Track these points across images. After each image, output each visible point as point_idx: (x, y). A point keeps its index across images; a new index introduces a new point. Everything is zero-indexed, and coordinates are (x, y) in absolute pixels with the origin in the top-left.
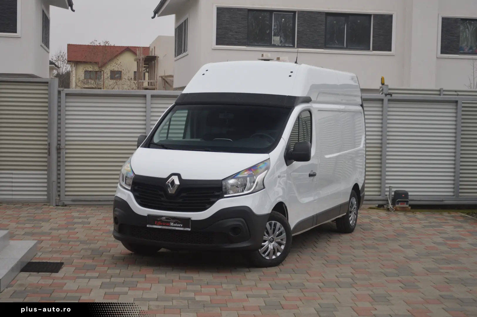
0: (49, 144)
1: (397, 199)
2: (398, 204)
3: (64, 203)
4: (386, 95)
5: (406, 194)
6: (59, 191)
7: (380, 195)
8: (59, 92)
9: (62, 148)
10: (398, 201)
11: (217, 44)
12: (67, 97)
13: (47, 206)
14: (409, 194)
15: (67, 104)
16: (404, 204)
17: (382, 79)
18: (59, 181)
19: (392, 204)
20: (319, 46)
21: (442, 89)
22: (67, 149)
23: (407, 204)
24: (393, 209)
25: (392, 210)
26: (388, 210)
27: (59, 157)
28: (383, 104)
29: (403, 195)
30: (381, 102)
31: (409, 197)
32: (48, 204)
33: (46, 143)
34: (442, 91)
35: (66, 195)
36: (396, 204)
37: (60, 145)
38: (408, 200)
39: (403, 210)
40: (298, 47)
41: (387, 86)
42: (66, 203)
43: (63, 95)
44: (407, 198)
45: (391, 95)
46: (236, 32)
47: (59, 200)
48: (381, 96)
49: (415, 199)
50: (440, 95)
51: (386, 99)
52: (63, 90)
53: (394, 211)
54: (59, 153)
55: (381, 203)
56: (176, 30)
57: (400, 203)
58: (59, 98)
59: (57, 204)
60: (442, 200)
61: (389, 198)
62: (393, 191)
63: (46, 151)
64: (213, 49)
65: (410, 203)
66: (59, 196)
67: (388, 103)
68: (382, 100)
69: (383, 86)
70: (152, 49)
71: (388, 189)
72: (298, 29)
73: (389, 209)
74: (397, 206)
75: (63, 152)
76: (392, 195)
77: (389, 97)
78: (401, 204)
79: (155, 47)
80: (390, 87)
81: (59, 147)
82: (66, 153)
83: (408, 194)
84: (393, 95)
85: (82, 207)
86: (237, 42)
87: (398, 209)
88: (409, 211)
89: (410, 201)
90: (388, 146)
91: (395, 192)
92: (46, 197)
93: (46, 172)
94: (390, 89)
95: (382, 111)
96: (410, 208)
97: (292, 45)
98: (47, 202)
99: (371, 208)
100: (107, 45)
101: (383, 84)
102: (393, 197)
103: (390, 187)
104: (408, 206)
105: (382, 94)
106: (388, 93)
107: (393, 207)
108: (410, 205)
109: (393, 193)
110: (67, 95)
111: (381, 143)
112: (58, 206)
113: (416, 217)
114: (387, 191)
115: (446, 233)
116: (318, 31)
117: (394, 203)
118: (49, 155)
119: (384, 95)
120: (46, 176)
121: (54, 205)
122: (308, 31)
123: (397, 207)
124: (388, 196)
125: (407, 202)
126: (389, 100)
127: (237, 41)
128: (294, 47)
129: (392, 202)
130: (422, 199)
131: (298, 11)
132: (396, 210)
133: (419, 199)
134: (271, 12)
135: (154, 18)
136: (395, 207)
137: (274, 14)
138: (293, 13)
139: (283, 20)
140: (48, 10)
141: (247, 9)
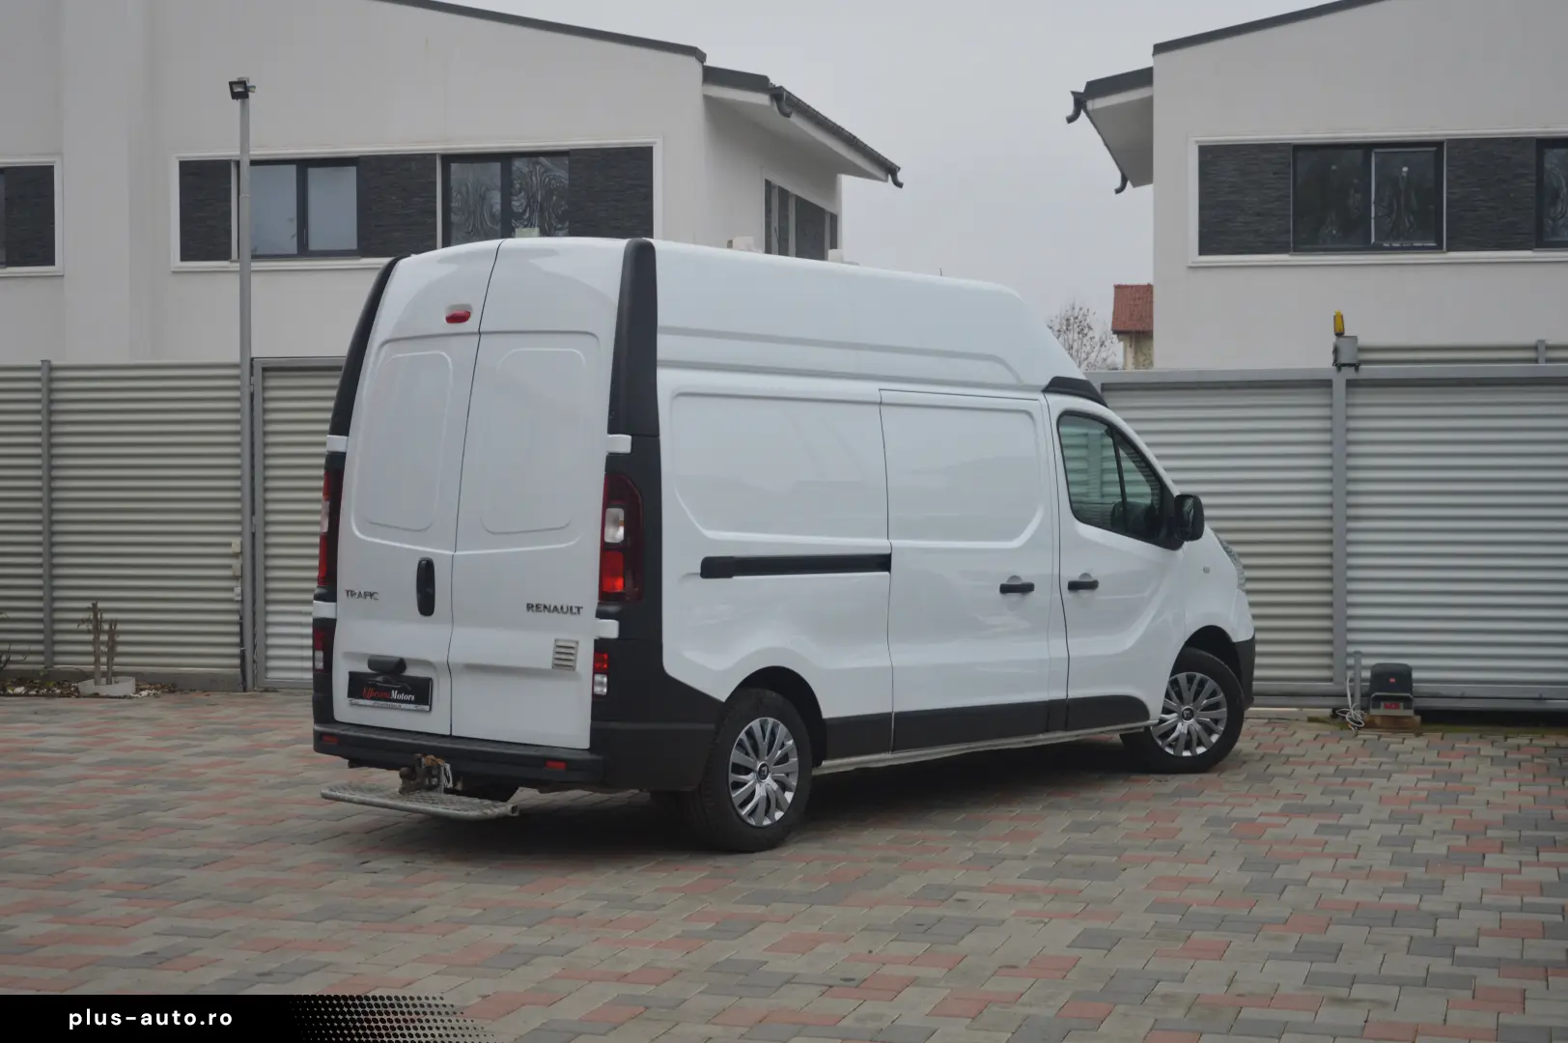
1: (1375, 693)
2: (1375, 707)
5: (1403, 676)
7: (1331, 680)
10: (1377, 697)
11: (1202, 252)
14: (1415, 675)
16: (1397, 707)
17: (1339, 319)
20: (1521, 241)
21: (1544, 341)
23: (1407, 707)
24: (1360, 723)
25: (1354, 727)
26: (1344, 725)
28: (1331, 394)
29: (1392, 680)
30: (1325, 390)
31: (1414, 685)
34: (1541, 348)
36: (1371, 705)
38: (1408, 695)
39: (1397, 725)
40: (1449, 249)
41: (1354, 338)
44: (1410, 690)
45: (1356, 366)
46: (1258, 215)
49: (1444, 692)
50: (1535, 361)
51: (1340, 380)
53: (1359, 728)
55: (1333, 702)
57: (1382, 704)
60: (1536, 696)
61: (1353, 689)
62: (1365, 668)
64: (1191, 267)
65: (1419, 703)
67: (1347, 393)
68: (1326, 384)
69: (1342, 341)
71: (1351, 661)
72: (1448, 193)
73: (1347, 721)
74: (1373, 712)
76: (1363, 680)
77: (1349, 373)
78: (1386, 707)
80: (1364, 340)
83: (1410, 675)
84: (1362, 367)
86: (1261, 244)
87: (1378, 721)
88: (1412, 730)
89: (1416, 697)
90: (1353, 525)
91: (1373, 668)
94: (1362, 350)
95: (1331, 418)
96: (1418, 718)
97: (1431, 244)
99: (1311, 720)
101: (1339, 334)
102: (1368, 683)
103: (1358, 653)
104: (1410, 713)
106: (1350, 362)
107: (1362, 715)
108: (1417, 711)
109: (1367, 674)
111: (1330, 518)
114: (1349, 667)
116: (1512, 195)
117: (1365, 708)
119: (1336, 367)
122: (1481, 197)
123: (1373, 717)
124: (1348, 684)
125: (1407, 700)
126: (1351, 384)
127: (1262, 239)
128: (1439, 248)
129: (1361, 700)
130: (1468, 693)
131: (1449, 141)
132: (1370, 725)
133: (1458, 694)
134: (1367, 148)
135: (1122, 194)
136: (1367, 718)
137: (1376, 153)
138: (1435, 149)
139: (1405, 169)
140: (831, 188)
141: (1289, 144)
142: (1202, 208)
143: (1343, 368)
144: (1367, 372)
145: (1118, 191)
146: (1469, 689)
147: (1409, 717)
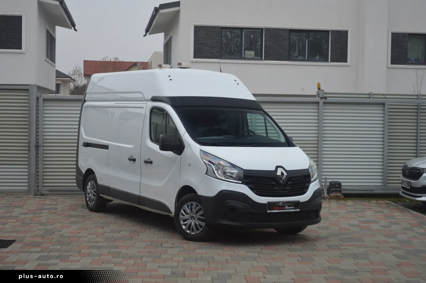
0: (29, 143)
1: (332, 189)
2: (332, 193)
3: (41, 193)
4: (321, 98)
5: (339, 184)
6: (38, 183)
8: (38, 98)
9: (40, 146)
10: (333, 190)
11: (195, 57)
12: (44, 102)
13: (27, 196)
14: (342, 184)
15: (45, 108)
16: (338, 193)
17: (319, 85)
18: (37, 174)
19: (327, 193)
20: (284, 58)
21: (372, 93)
22: (44, 146)
23: (340, 193)
24: (328, 198)
27: (37, 154)
28: (318, 106)
29: (337, 186)
30: (317, 105)
31: (342, 187)
32: (29, 194)
33: (27, 141)
34: (371, 95)
35: (43, 186)
36: (331, 193)
37: (38, 143)
39: (337, 198)
40: (265, 60)
41: (323, 90)
42: (43, 192)
43: (41, 100)
44: (341, 188)
45: (326, 98)
47: (37, 190)
48: (317, 99)
49: (347, 189)
50: (369, 98)
51: (321, 102)
52: (40, 96)
53: (328, 199)
54: (37, 150)
56: (164, 45)
57: (334, 192)
58: (38, 102)
59: (36, 194)
60: (371, 189)
61: (325, 188)
62: (328, 182)
63: (27, 148)
64: (191, 62)
65: (343, 192)
66: (38, 186)
67: (323, 106)
68: (318, 103)
69: (320, 91)
70: (150, 63)
71: (324, 180)
72: (265, 43)
73: (325, 197)
74: (331, 194)
75: (41, 149)
76: (327, 186)
77: (324, 100)
78: (335, 193)
79: (151, 62)
80: (325, 91)
81: (38, 144)
82: (44, 150)
83: (341, 184)
84: (327, 98)
85: (57, 196)
86: (212, 56)
88: (342, 199)
89: (342, 190)
90: (324, 142)
91: (330, 183)
92: (27, 188)
93: (27, 167)
94: (325, 93)
95: (318, 112)
96: (343, 196)
97: (260, 58)
98: (27, 193)
100: (117, 61)
101: (319, 89)
102: (328, 187)
103: (325, 178)
104: (341, 195)
105: (318, 97)
106: (323, 97)
107: (328, 196)
108: (343, 194)
109: (328, 184)
110: (44, 100)
111: (318, 140)
112: (37, 195)
113: (346, 204)
114: (323, 182)
115: (365, 217)
116: (282, 45)
117: (328, 193)
118: (29, 152)
119: (319, 98)
120: (27, 170)
121: (33, 195)
122: (274, 45)
123: (331, 196)
124: (324, 187)
125: (340, 191)
126: (324, 103)
127: (212, 54)
129: (327, 192)
130: (354, 189)
131: (265, 29)
132: (331, 198)
133: (351, 189)
134: (242, 29)
135: (146, 36)
136: (329, 196)
137: (244, 31)
138: (260, 30)
139: (252, 36)
140: (54, 30)
141: (220, 27)
142: (195, 44)
143: (322, 99)
144: (329, 100)
145: (144, 36)
146: (355, 188)
147: (340, 196)
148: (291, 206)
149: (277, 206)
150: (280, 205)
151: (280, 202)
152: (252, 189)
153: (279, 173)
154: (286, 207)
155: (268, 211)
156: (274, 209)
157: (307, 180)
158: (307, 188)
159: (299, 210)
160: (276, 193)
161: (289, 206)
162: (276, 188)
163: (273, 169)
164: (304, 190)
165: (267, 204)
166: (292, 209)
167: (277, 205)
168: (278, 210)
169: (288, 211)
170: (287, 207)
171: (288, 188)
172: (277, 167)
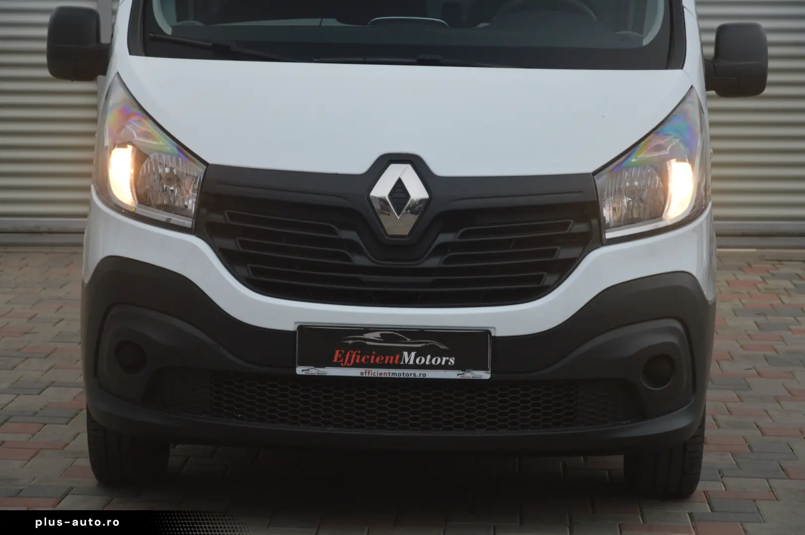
148: (441, 354)
149: (353, 347)
150: (368, 343)
151: (367, 330)
152: (230, 259)
153: (382, 189)
154: (406, 354)
155: (300, 370)
156: (335, 360)
157: (579, 228)
158: (566, 268)
159: (485, 375)
160: (357, 282)
161: (420, 353)
162: (359, 260)
163: (359, 166)
164: (539, 279)
165: (294, 332)
166: (447, 367)
167: (351, 342)
168: (355, 365)
169: (418, 373)
170: (413, 354)
171: (434, 262)
172: (385, 161)
